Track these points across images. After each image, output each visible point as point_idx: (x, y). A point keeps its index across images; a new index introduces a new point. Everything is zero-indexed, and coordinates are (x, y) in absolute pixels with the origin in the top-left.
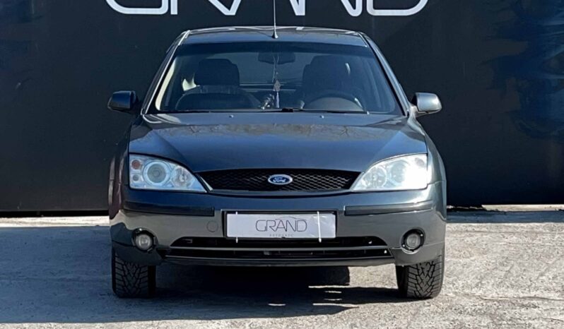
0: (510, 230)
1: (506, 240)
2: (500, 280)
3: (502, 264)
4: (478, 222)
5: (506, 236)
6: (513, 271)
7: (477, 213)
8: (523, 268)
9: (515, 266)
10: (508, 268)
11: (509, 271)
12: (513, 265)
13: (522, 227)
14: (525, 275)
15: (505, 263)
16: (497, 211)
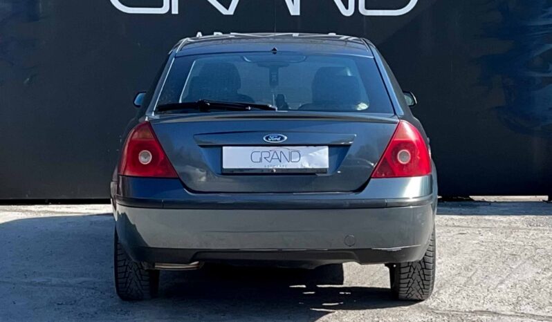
0: (489, 225)
1: (480, 237)
2: (458, 288)
3: (467, 269)
4: (461, 214)
5: (482, 231)
6: (474, 278)
7: (463, 203)
8: (486, 274)
9: (479, 271)
10: (470, 274)
11: (470, 278)
12: (477, 270)
13: (501, 221)
14: (485, 283)
15: (470, 267)
16: (484, 202)
